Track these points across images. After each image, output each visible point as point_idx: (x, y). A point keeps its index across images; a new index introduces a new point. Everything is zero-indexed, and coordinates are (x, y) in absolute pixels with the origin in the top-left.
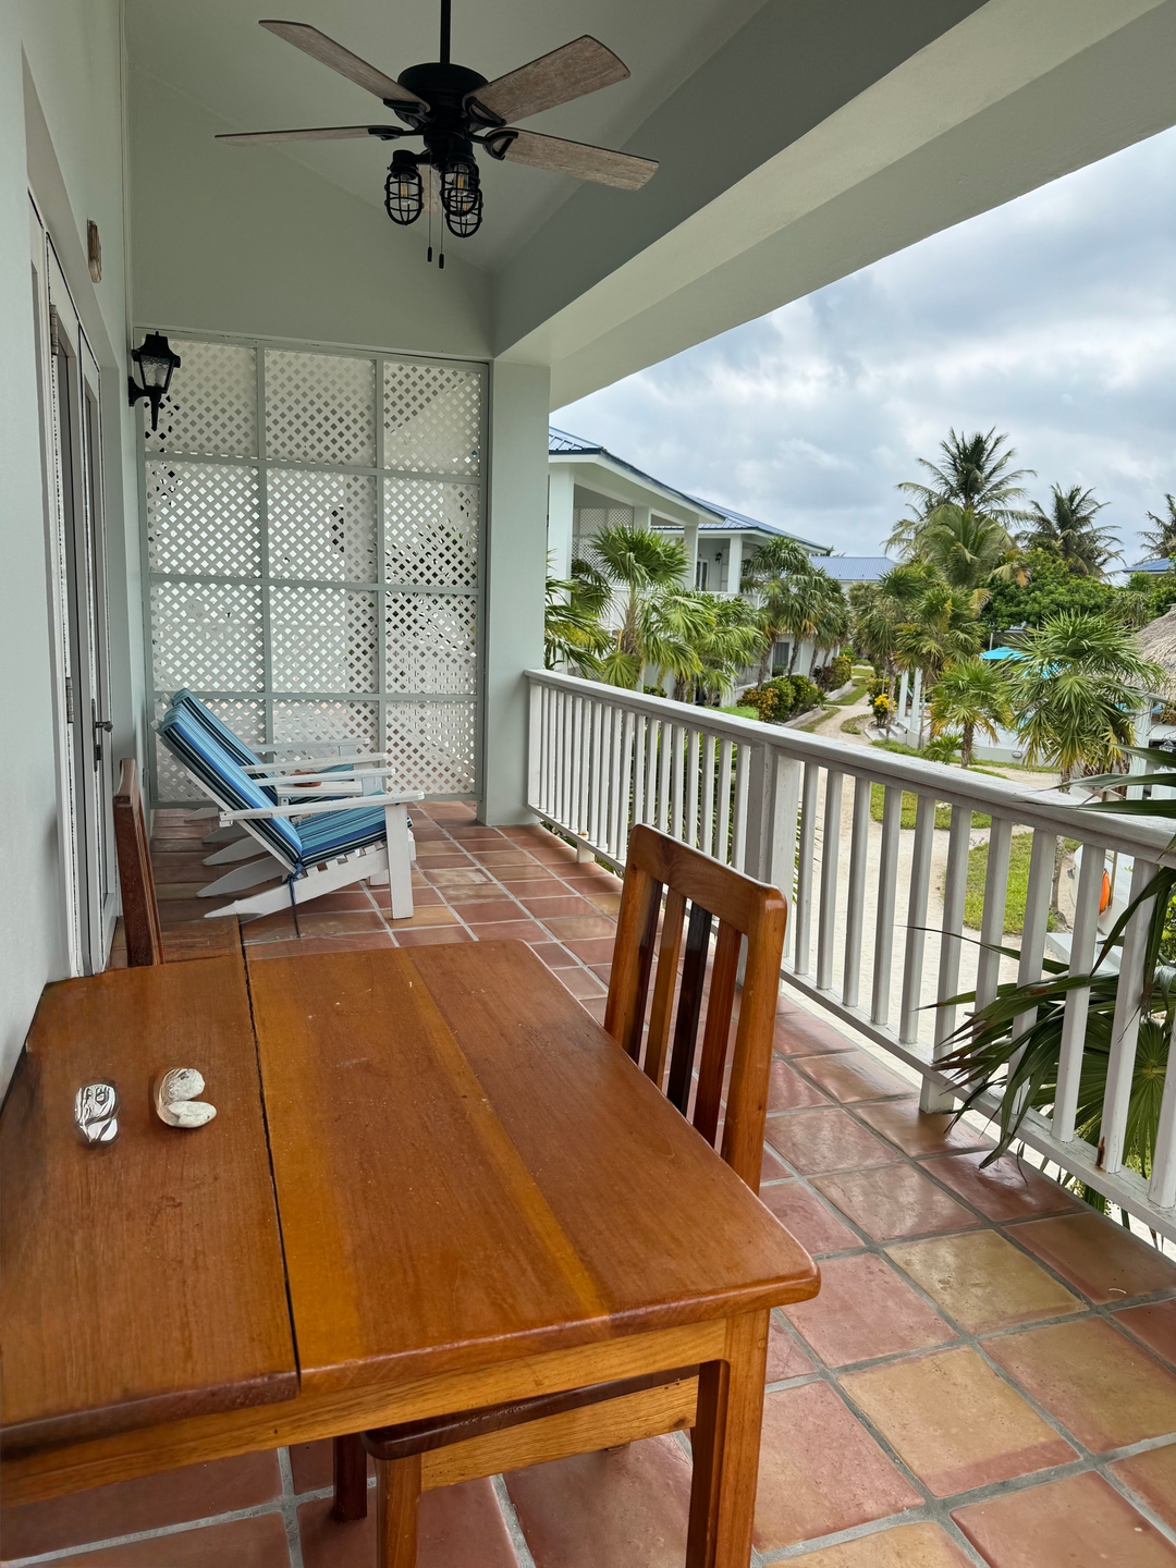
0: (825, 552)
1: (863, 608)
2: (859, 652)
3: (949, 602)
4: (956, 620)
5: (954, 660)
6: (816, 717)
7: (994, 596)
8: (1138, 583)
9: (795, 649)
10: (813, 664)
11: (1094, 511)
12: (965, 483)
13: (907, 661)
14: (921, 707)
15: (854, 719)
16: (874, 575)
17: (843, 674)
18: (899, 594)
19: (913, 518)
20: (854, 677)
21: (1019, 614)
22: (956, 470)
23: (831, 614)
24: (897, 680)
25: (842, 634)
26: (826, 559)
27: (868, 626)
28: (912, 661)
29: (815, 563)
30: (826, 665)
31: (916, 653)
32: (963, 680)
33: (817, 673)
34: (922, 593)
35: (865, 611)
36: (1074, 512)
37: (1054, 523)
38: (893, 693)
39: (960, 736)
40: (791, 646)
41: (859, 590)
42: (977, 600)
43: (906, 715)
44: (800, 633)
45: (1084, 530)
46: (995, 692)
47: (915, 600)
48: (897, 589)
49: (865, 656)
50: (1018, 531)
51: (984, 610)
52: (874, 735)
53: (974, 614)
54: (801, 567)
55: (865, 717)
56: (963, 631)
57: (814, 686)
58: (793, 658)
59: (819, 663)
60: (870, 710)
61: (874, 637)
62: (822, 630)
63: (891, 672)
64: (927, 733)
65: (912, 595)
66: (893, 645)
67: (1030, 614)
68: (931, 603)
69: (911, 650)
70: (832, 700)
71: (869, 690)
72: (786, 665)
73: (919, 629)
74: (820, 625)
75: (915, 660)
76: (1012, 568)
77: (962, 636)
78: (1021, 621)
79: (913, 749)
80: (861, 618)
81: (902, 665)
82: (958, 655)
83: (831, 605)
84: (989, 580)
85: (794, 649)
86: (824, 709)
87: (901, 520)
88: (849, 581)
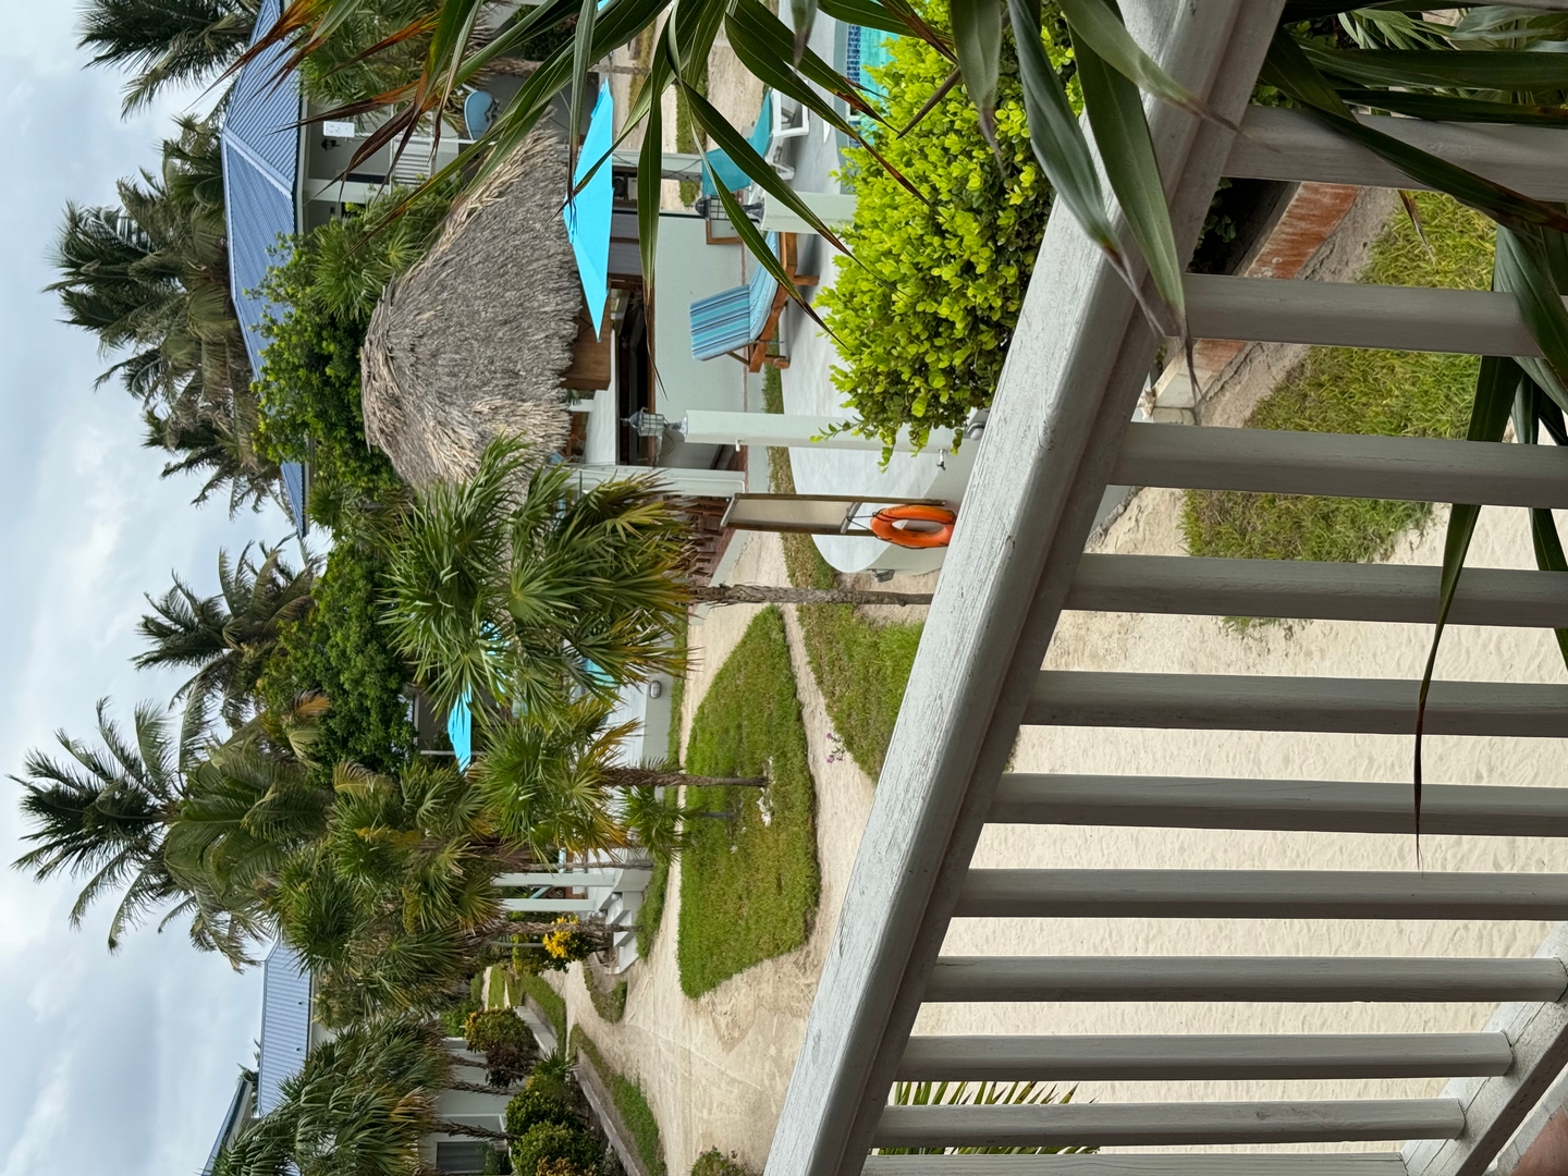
0: (250, 1086)
1: (368, 998)
2: (454, 999)
3: (361, 833)
4: (396, 817)
5: (475, 814)
6: (594, 1074)
7: (348, 754)
8: (326, 510)
9: (452, 1130)
10: (482, 1090)
11: (189, 596)
12: (123, 824)
13: (479, 903)
14: (568, 870)
15: (594, 997)
16: (299, 984)
17: (501, 1025)
18: (342, 930)
19: (189, 917)
20: (507, 1003)
21: (384, 707)
22: (93, 845)
23: (378, 1060)
24: (515, 920)
25: (422, 1036)
26: (264, 1082)
27: (406, 984)
28: (477, 894)
29: (271, 1102)
30: (484, 1061)
31: (463, 887)
32: (518, 794)
33: (500, 1080)
34: (341, 886)
35: (376, 993)
36: (189, 627)
37: (208, 661)
38: (542, 925)
39: (627, 792)
40: (445, 1138)
41: (329, 1009)
42: (356, 784)
43: (584, 896)
44: (421, 1122)
45: (224, 608)
46: (539, 734)
47: (358, 898)
48: (331, 934)
49: (464, 986)
50: (222, 721)
51: (375, 770)
52: (628, 955)
53: (385, 787)
54: (279, 1134)
55: (589, 976)
56: (420, 803)
57: (527, 1082)
58: (471, 1132)
59: (480, 1077)
60: (575, 967)
61: (428, 971)
62: (411, 1076)
63: (501, 932)
64: (622, 854)
65: (347, 906)
66: (445, 932)
67: (385, 689)
68: (362, 866)
69: (456, 898)
70: (555, 1045)
71: (535, 973)
72: (485, 1146)
73: (416, 886)
74: (401, 1082)
75: (477, 887)
76: (294, 727)
77: (428, 804)
78: (398, 704)
79: (653, 879)
80: (388, 1000)
81: (488, 913)
82: (465, 808)
83: (360, 1063)
84: (317, 765)
85: (453, 1133)
86: (576, 1058)
87: (190, 941)
88: (312, 1031)
